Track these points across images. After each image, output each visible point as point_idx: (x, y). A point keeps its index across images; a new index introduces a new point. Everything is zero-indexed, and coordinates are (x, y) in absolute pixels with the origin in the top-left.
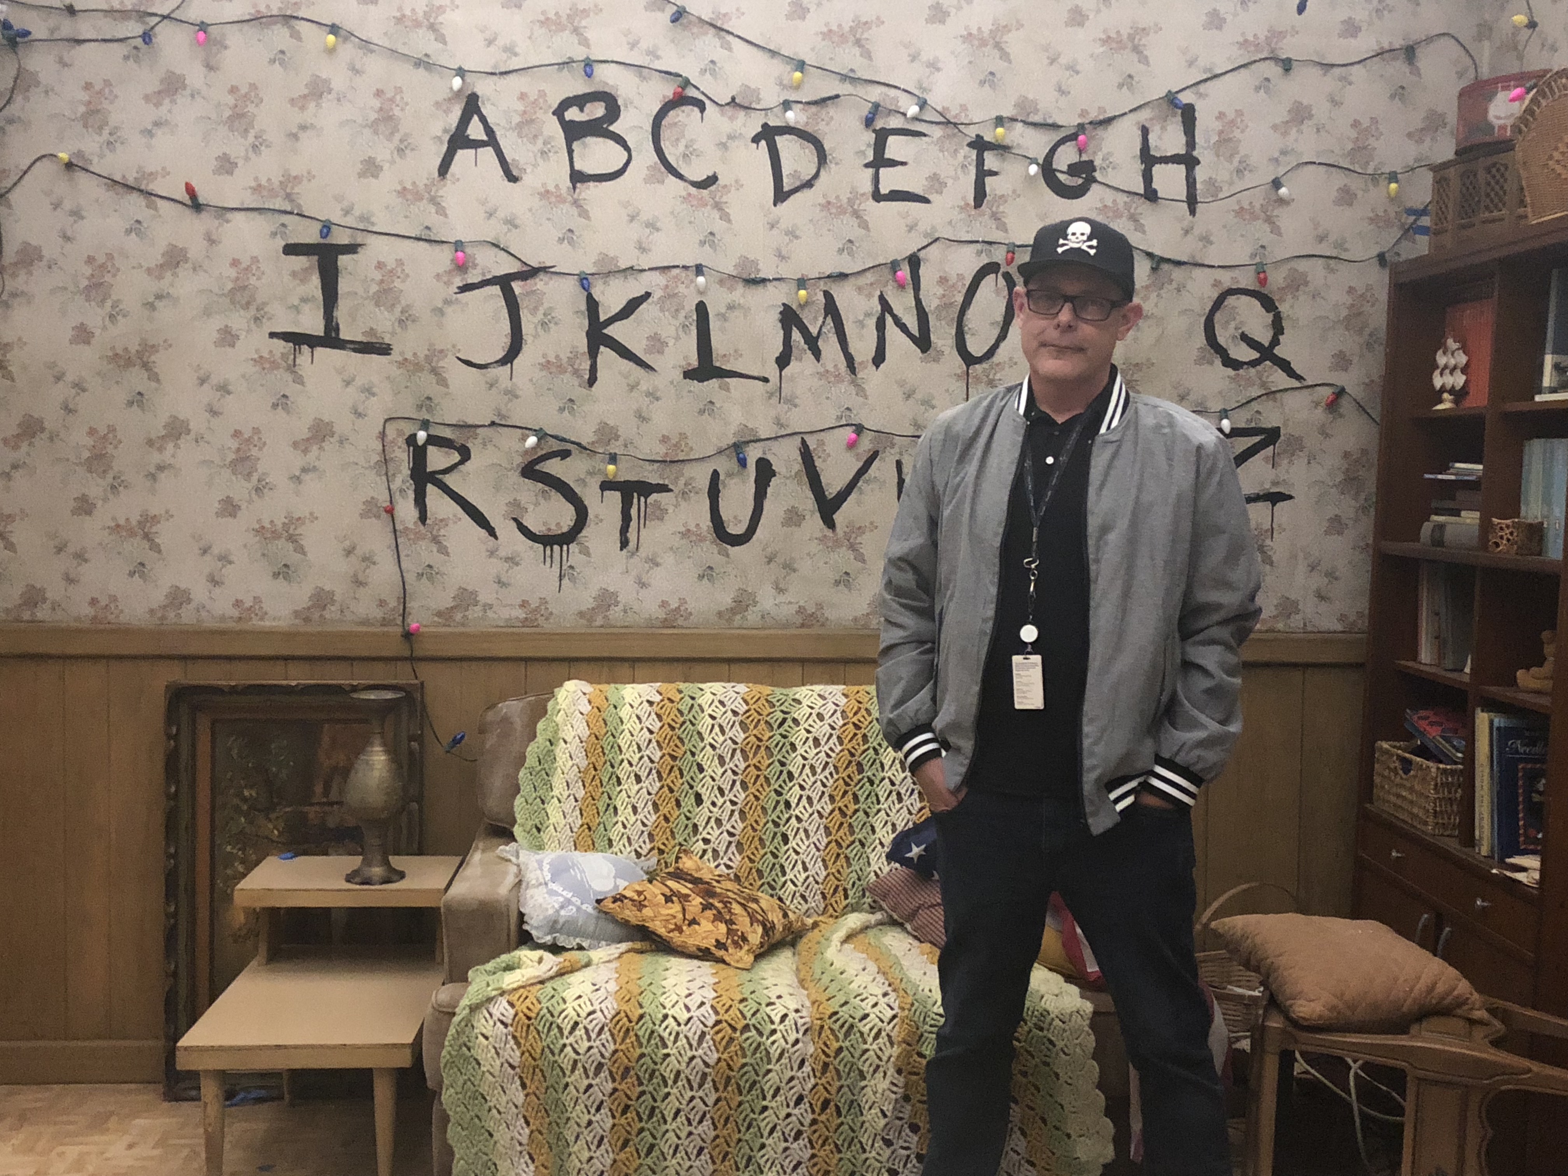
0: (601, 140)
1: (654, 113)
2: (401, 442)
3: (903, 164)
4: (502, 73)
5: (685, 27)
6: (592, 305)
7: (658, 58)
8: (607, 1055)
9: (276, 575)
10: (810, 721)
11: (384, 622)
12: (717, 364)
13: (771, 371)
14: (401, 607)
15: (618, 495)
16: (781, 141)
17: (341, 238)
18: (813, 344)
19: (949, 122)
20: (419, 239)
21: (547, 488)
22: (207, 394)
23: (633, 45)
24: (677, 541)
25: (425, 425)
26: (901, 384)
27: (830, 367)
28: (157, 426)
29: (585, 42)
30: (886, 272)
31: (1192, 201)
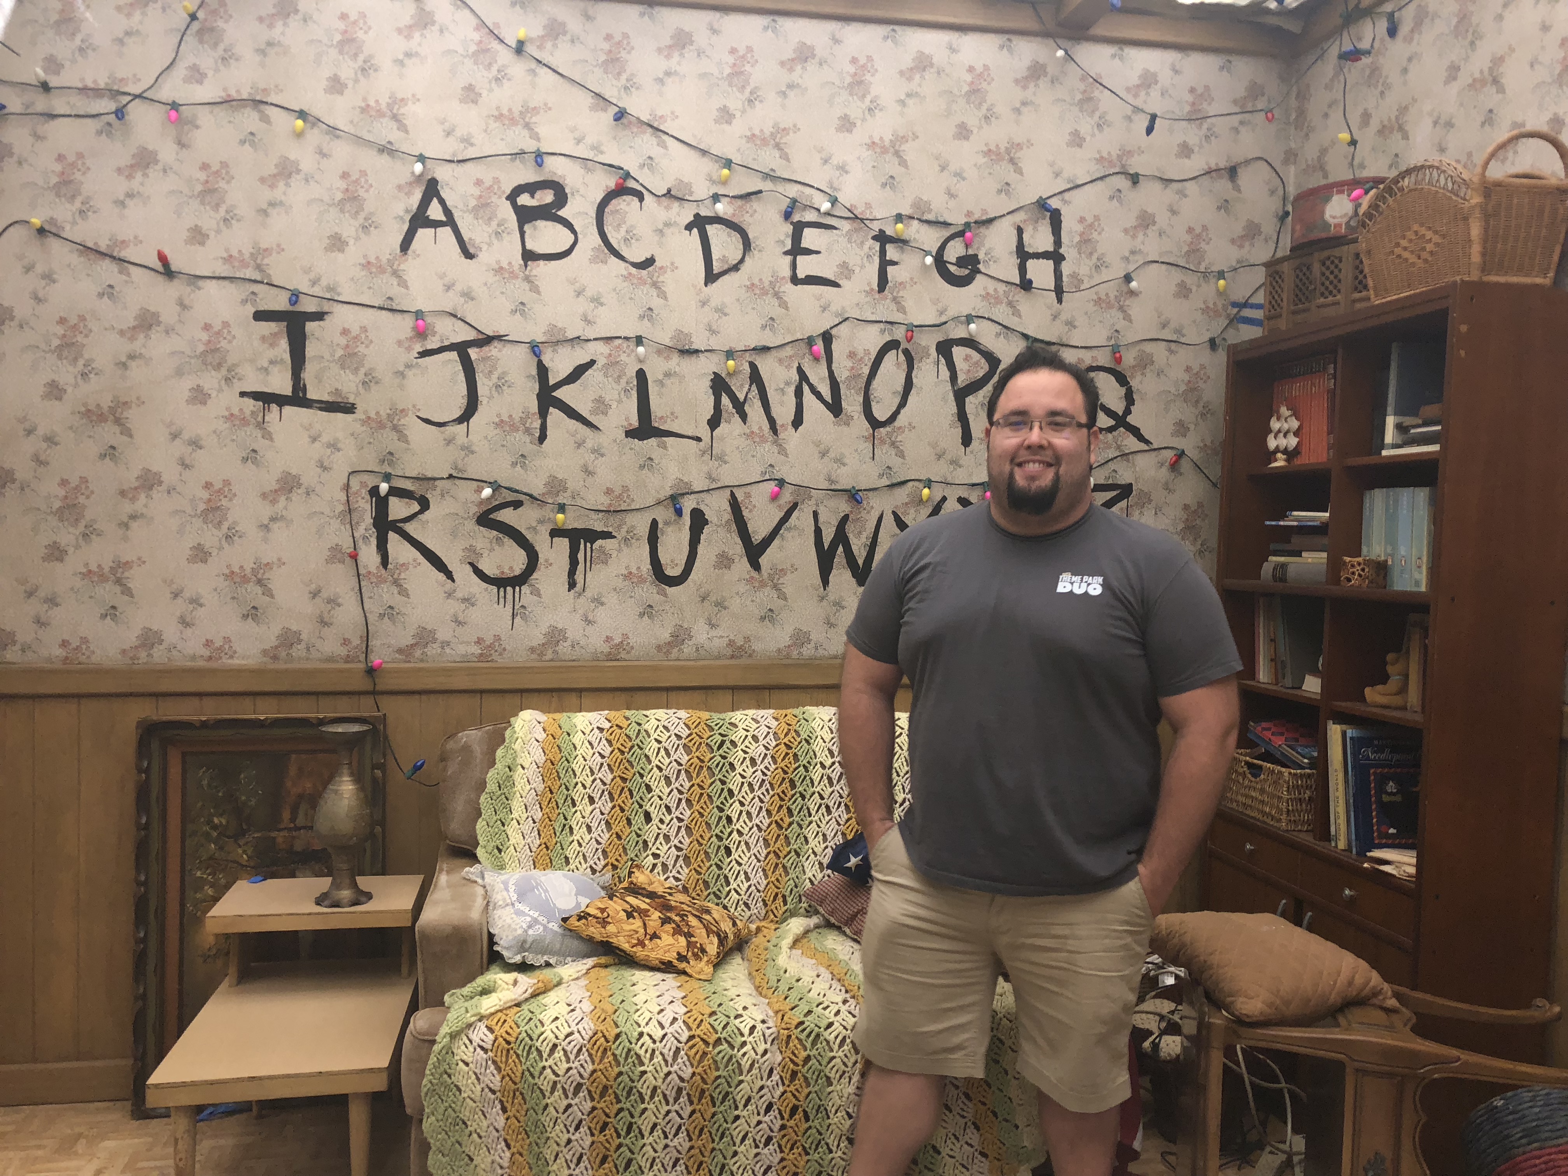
0: (550, 224)
1: (598, 201)
2: (364, 492)
3: (818, 252)
4: (459, 161)
5: (627, 126)
6: (542, 371)
7: (602, 153)
8: (586, 1075)
9: (245, 617)
10: (746, 743)
11: (348, 659)
12: (656, 425)
13: (704, 431)
14: (364, 646)
15: (565, 542)
16: (712, 230)
17: (308, 306)
18: (740, 407)
19: (857, 218)
20: (381, 308)
21: (501, 535)
22: (179, 448)
23: (579, 141)
24: (620, 583)
25: (387, 477)
26: (817, 444)
27: (755, 429)
28: (130, 477)
29: (536, 137)
30: (803, 348)
31: (1059, 291)
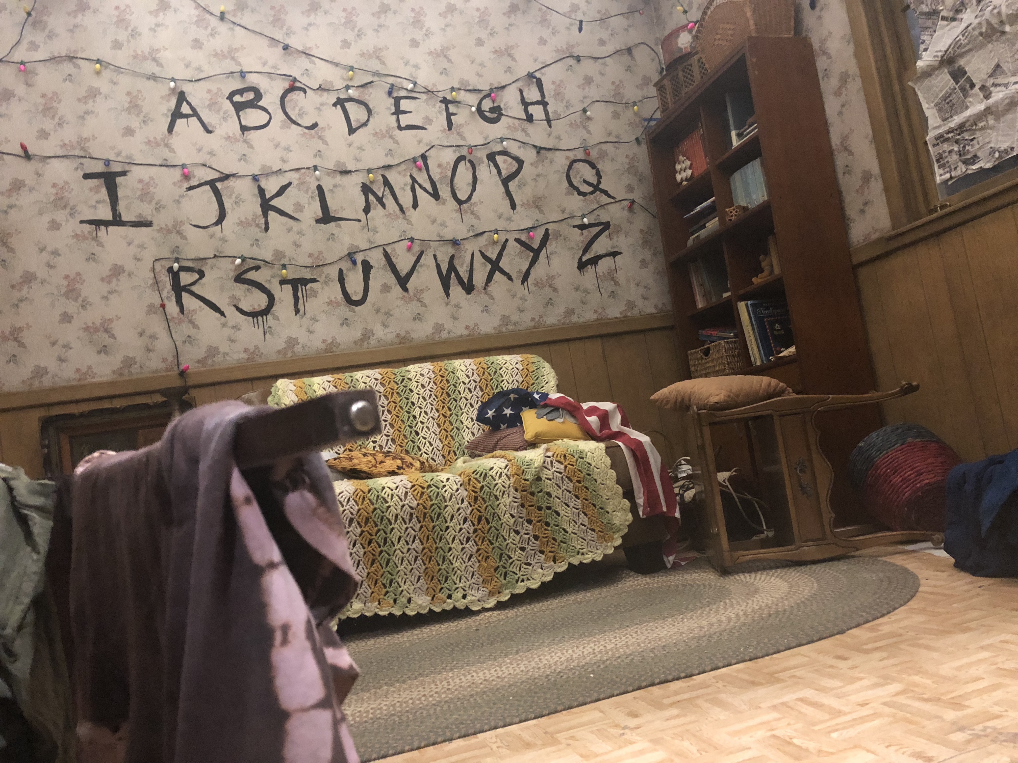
0: (254, 110)
1: (280, 95)
2: (165, 272)
3: (410, 112)
4: (196, 81)
5: (290, 55)
6: (262, 192)
7: (278, 69)
9: (99, 352)
10: (417, 377)
11: (168, 370)
12: (333, 215)
13: (362, 216)
14: (176, 361)
15: (290, 286)
16: (348, 105)
17: (116, 168)
18: (380, 201)
19: (429, 91)
20: (161, 166)
21: (250, 287)
22: (45, 256)
23: (264, 64)
24: (326, 308)
25: (177, 260)
26: (429, 217)
27: (391, 211)
28: (17, 276)
29: (238, 63)
30: (411, 165)
31: (549, 121)
